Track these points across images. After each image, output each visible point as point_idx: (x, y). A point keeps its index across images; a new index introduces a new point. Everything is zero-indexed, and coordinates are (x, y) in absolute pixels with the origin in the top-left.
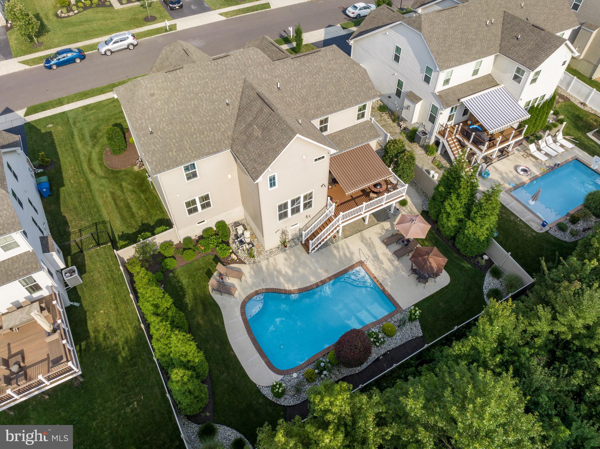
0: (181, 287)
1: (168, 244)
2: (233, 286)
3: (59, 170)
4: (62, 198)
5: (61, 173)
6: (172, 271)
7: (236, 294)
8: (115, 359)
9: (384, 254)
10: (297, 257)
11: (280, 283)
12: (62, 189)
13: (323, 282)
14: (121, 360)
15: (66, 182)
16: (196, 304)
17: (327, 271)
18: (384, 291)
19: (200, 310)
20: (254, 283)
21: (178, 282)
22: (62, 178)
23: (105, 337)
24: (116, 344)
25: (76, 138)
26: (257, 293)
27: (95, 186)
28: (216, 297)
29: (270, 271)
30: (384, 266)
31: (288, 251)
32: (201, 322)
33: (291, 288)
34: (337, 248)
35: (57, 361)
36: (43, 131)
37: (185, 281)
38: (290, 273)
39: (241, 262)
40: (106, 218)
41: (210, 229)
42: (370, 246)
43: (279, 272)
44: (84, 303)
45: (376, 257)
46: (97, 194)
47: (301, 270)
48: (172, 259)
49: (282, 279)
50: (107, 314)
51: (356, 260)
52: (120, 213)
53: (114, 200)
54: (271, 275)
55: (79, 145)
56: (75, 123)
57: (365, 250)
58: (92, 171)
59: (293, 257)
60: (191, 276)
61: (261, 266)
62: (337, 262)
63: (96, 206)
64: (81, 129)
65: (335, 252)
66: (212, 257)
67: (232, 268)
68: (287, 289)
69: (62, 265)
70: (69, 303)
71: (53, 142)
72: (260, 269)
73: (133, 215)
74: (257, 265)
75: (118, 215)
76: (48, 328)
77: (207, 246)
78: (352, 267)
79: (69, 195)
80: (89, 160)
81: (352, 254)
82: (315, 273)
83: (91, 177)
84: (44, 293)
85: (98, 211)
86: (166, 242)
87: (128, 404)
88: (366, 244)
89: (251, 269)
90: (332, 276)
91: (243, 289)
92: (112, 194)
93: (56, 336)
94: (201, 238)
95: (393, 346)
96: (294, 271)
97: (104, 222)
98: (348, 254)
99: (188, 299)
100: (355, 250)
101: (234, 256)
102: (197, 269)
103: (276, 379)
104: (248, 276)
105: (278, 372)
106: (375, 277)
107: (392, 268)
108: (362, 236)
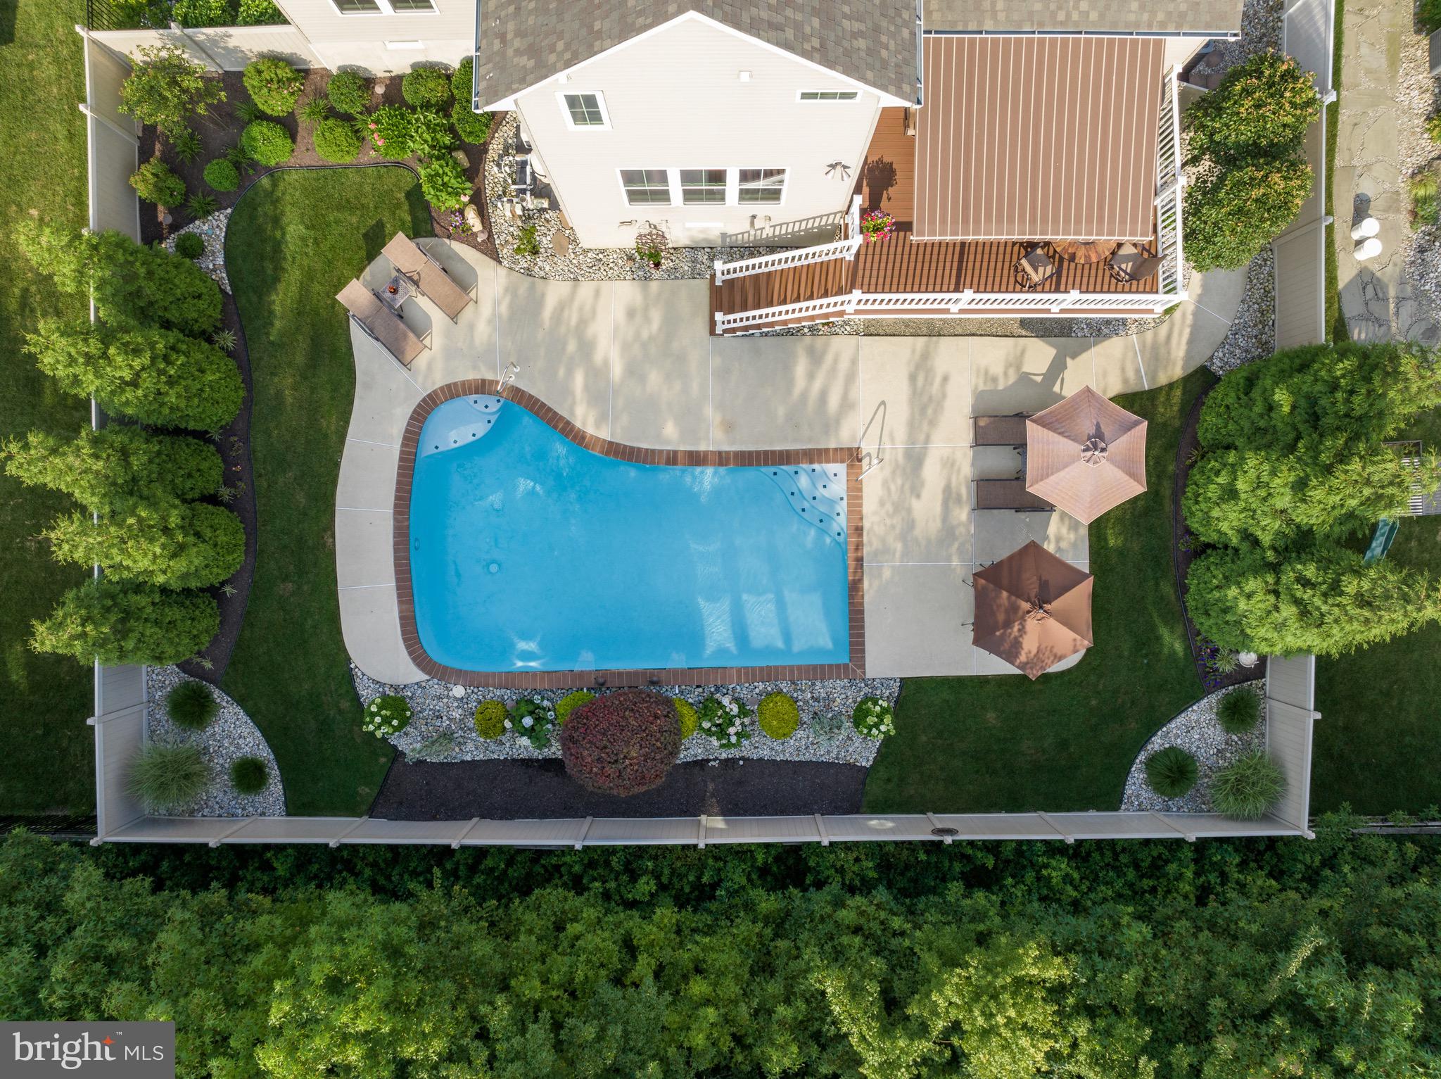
0: (277, 247)
2: (421, 330)
6: (268, 172)
7: (422, 361)
9: (949, 464)
10: (671, 322)
11: (567, 391)
13: (696, 459)
17: (729, 427)
18: (854, 588)
19: (300, 356)
20: (489, 350)
21: (276, 221)
26: (482, 387)
28: (360, 344)
29: (563, 329)
31: (654, 286)
32: (288, 398)
33: (590, 430)
34: (816, 358)
37: (294, 230)
38: (617, 370)
39: (490, 252)
42: (924, 408)
43: (587, 348)
45: (914, 460)
47: (654, 378)
48: (280, 132)
49: (579, 380)
51: (844, 437)
54: (555, 349)
57: (898, 416)
59: (656, 316)
61: (543, 295)
62: (781, 411)
65: (801, 368)
66: (407, 181)
67: (449, 265)
68: (578, 424)
72: (536, 302)
74: (532, 288)
77: (400, 138)
78: (815, 455)
81: (847, 405)
82: (689, 416)
88: (915, 394)
89: (506, 290)
90: (736, 454)
91: (450, 353)
96: (634, 371)
98: (834, 401)
99: (282, 299)
100: (866, 393)
101: (472, 218)
102: (345, 206)
103: (406, 673)
104: (486, 309)
105: (420, 659)
106: (859, 530)
107: (935, 526)
108: (926, 356)
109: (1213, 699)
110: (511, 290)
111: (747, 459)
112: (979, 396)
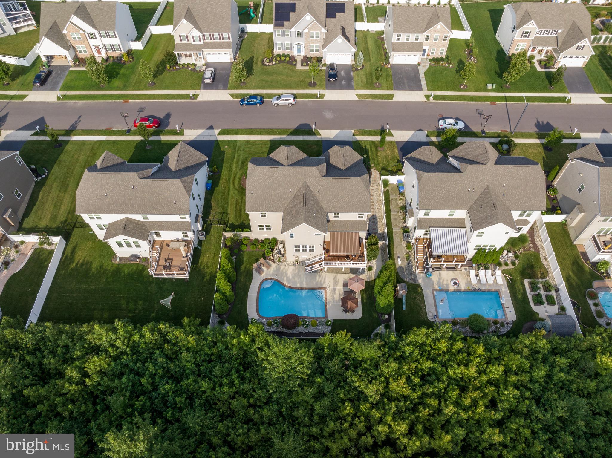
0: (243, 261)
1: (247, 238)
2: (263, 271)
3: (219, 178)
4: (214, 193)
5: (220, 179)
6: (243, 251)
7: (263, 275)
8: (203, 278)
9: (340, 290)
10: (299, 272)
11: (283, 280)
12: (217, 188)
13: (302, 289)
14: (205, 280)
15: (220, 185)
16: (244, 271)
17: (307, 284)
18: (326, 306)
19: (245, 274)
20: (273, 274)
21: (243, 258)
22: (219, 182)
23: (204, 267)
24: (206, 272)
25: (235, 160)
26: (271, 279)
27: (231, 193)
28: (254, 272)
29: (283, 272)
30: (335, 296)
31: (297, 266)
32: (242, 280)
33: (287, 284)
34: (320, 276)
35: (182, 269)
36: (222, 150)
37: (245, 258)
38: (291, 277)
39: (273, 261)
40: (229, 212)
41: (269, 239)
42: (336, 283)
43: (286, 274)
44: (203, 248)
45: (334, 290)
46: (230, 197)
47: (296, 279)
48: (245, 246)
49: (285, 279)
50: (209, 258)
51: (324, 286)
52: (236, 212)
53: (236, 204)
54: (282, 274)
55: (234, 166)
56: (238, 150)
57: (332, 284)
58: (234, 183)
59: (297, 271)
60: (249, 258)
62: (315, 283)
63: (227, 204)
64: (239, 156)
65: (317, 278)
66: (263, 253)
67: (268, 263)
68: (285, 284)
69: (200, 229)
70: (197, 246)
71: (223, 159)
72: (279, 269)
73: (240, 216)
74: (279, 266)
75: (234, 213)
76: (184, 255)
77: (263, 247)
78: (320, 288)
79: (218, 192)
80: (235, 177)
81: (324, 282)
82: (301, 283)
83: (232, 187)
84: (189, 239)
85: (227, 207)
86: (247, 237)
87: (200, 298)
88: (334, 281)
91: (266, 274)
92: (237, 200)
93: (186, 259)
94: (262, 241)
95: (312, 331)
96: (293, 277)
97: (227, 214)
98: (322, 282)
99: (243, 267)
100: (327, 281)
101: (271, 257)
102: (253, 256)
103: (257, 317)
104: (272, 269)
105: (259, 315)
106: (326, 299)
107: (338, 298)
108: (336, 276)
109: (383, 325)
110: (276, 267)
111: (309, 289)
112: (344, 281)
